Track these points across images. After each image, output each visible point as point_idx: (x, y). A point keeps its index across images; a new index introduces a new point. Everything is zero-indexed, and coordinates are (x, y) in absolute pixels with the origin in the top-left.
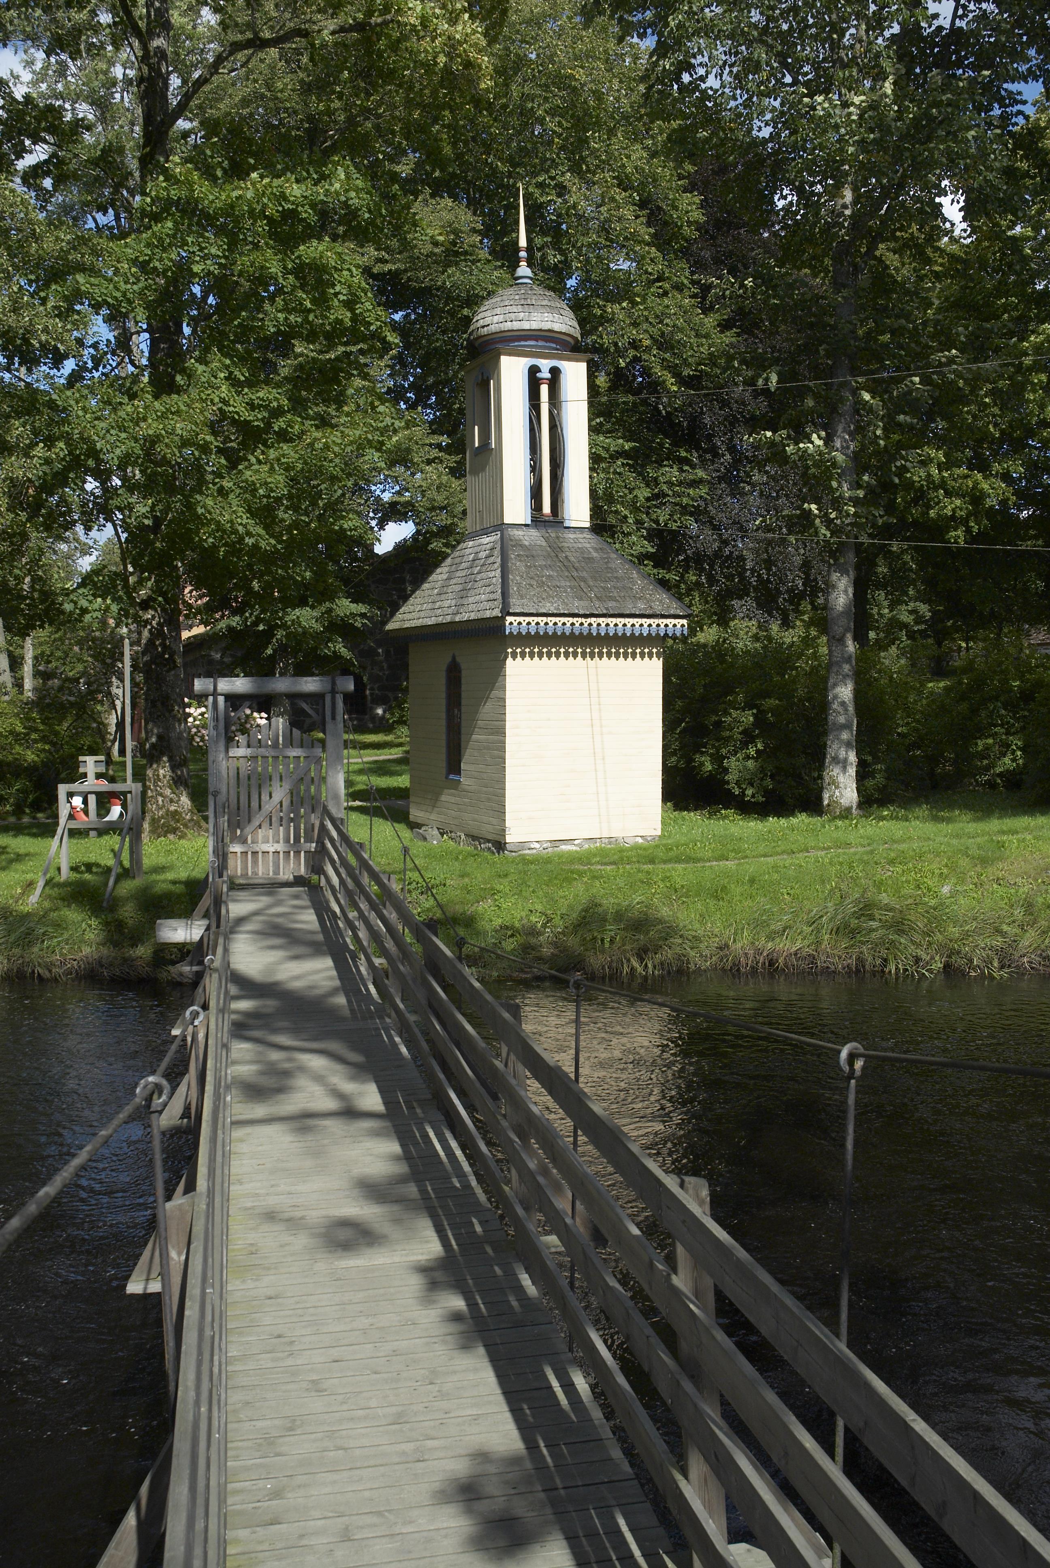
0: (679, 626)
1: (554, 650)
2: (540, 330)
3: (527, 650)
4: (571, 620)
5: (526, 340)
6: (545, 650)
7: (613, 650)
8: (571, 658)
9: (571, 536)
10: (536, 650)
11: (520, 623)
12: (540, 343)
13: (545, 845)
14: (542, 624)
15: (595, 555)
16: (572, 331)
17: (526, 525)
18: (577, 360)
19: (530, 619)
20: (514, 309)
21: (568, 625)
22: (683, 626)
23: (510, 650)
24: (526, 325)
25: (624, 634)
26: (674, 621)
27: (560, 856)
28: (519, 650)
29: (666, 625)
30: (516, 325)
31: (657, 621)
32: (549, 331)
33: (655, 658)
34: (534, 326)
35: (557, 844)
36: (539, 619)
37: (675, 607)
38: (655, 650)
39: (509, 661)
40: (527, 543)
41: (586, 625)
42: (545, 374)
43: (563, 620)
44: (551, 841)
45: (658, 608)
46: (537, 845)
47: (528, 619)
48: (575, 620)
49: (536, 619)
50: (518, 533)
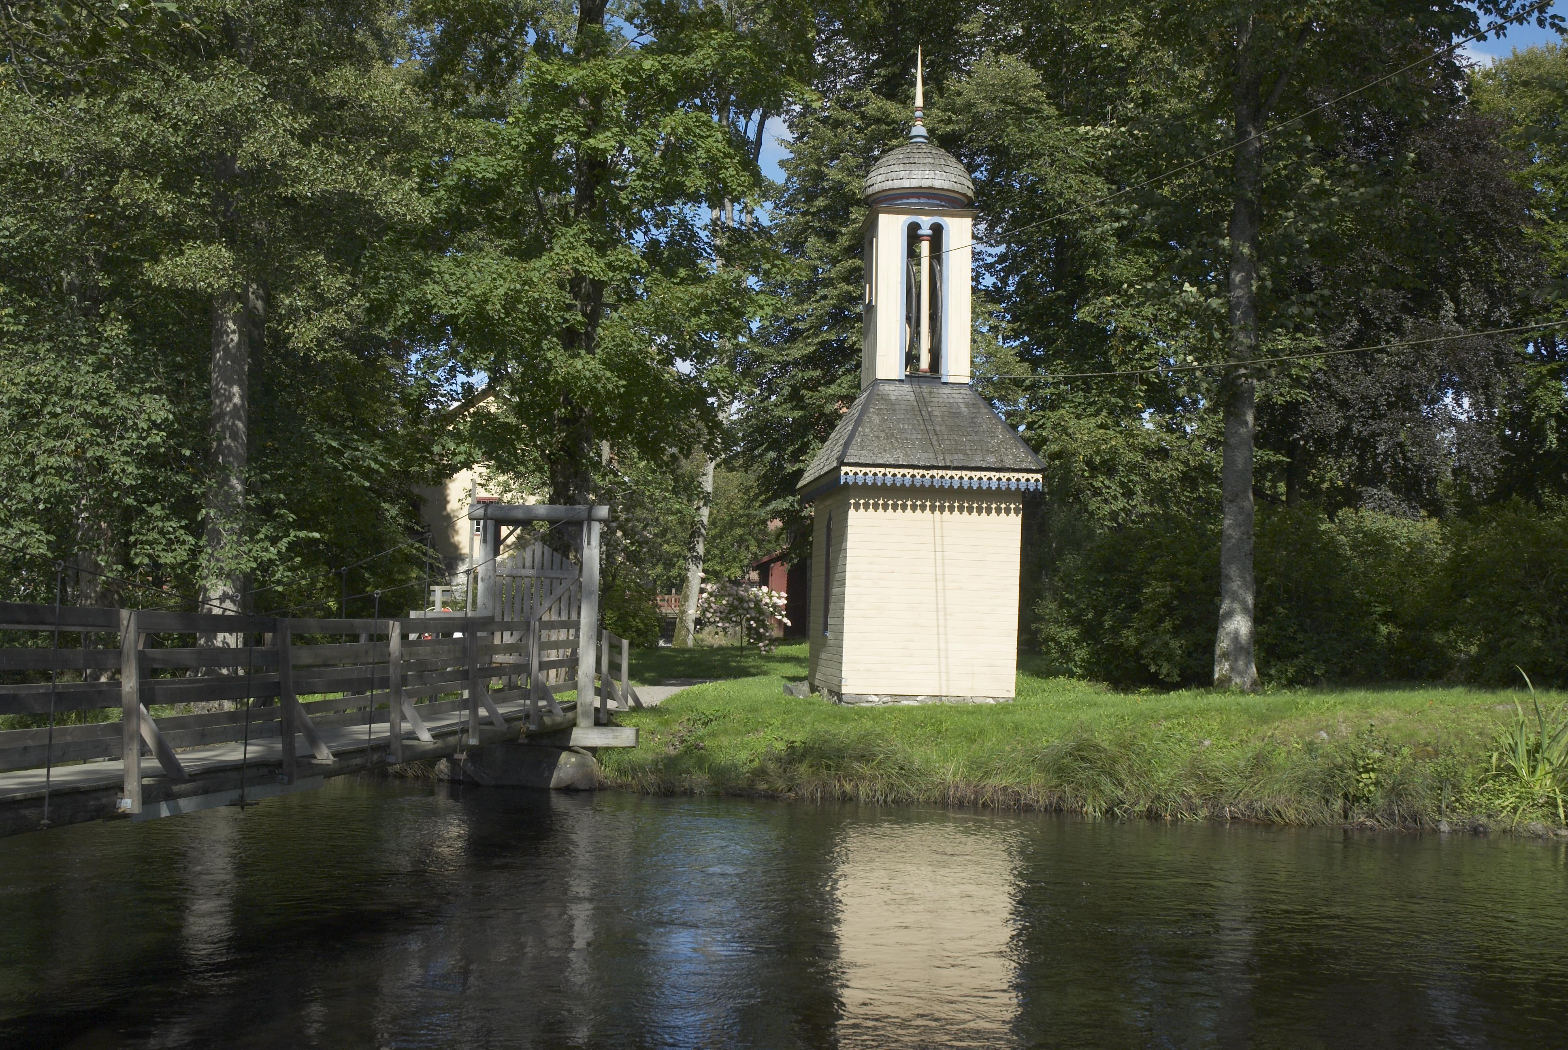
0: (1032, 481)
1: (900, 502)
2: (920, 187)
3: (871, 502)
4: (912, 471)
5: (908, 198)
6: (890, 502)
7: (966, 505)
8: (918, 511)
9: (946, 391)
10: (881, 502)
11: (856, 474)
12: (923, 200)
13: (885, 699)
14: (880, 475)
15: (964, 409)
16: (965, 190)
17: (900, 381)
18: (962, 216)
19: (867, 470)
20: (896, 168)
21: (908, 476)
22: (1037, 480)
23: (852, 501)
24: (906, 184)
25: (970, 487)
26: (1026, 475)
27: (901, 710)
28: (862, 501)
29: (1018, 480)
30: (897, 184)
31: (1007, 475)
32: (930, 188)
33: (1012, 514)
34: (914, 183)
35: (899, 699)
36: (877, 470)
37: (1029, 461)
38: (1012, 506)
39: (852, 512)
40: (893, 398)
41: (928, 477)
42: (926, 230)
43: (903, 471)
44: (891, 696)
45: (1009, 462)
46: (876, 699)
47: (864, 470)
48: (916, 472)
49: (874, 470)
50: (887, 388)
